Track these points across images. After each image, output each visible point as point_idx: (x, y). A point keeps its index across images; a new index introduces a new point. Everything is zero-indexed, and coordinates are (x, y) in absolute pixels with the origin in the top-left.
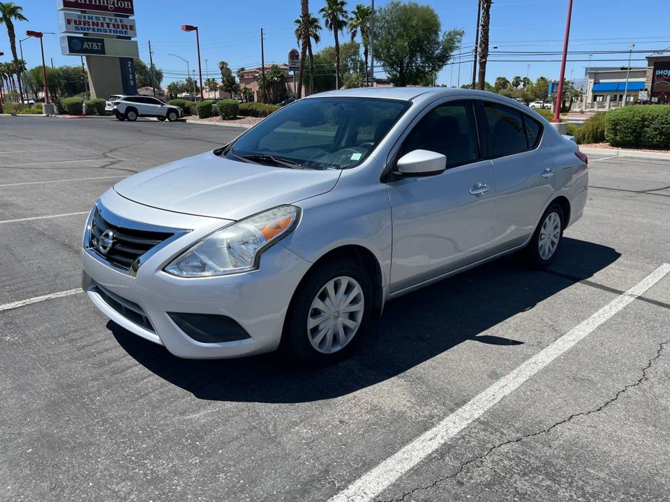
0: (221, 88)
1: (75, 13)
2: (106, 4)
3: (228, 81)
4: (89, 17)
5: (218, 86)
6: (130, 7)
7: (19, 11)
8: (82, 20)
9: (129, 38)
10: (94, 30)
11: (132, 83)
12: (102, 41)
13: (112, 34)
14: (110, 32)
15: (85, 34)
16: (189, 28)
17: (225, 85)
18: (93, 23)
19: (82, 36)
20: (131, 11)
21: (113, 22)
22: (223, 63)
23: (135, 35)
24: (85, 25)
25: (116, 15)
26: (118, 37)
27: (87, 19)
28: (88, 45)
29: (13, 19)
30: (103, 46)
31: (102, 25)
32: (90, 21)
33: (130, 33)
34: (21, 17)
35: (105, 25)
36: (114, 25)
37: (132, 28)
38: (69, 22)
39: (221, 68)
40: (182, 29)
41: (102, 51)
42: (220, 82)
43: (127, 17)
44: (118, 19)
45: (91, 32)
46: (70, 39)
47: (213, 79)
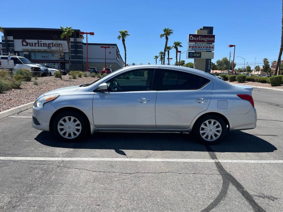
0: (262, 70)
1: (193, 44)
2: (204, 40)
3: (266, 67)
4: (197, 45)
5: (260, 69)
6: (213, 40)
7: (180, 44)
8: (195, 46)
9: (211, 51)
10: (198, 49)
11: (209, 68)
12: (200, 53)
13: (205, 50)
14: (204, 50)
15: (195, 51)
16: (231, 46)
17: (264, 69)
18: (198, 47)
19: (194, 51)
20: (214, 42)
21: (206, 46)
22: (266, 59)
23: (214, 50)
24: (195, 48)
25: (207, 43)
26: (207, 51)
27: (196, 46)
28: (195, 55)
29: (178, 47)
30: (200, 55)
31: (202, 47)
32: (198, 46)
33: (212, 49)
34: (181, 46)
35: (203, 47)
36: (206, 47)
37: (213, 48)
38: (190, 47)
39: (264, 61)
40: (229, 46)
41: (200, 57)
42: (261, 67)
43: (212, 44)
44: (208, 45)
45: (197, 50)
46: (189, 53)
47: (259, 66)
